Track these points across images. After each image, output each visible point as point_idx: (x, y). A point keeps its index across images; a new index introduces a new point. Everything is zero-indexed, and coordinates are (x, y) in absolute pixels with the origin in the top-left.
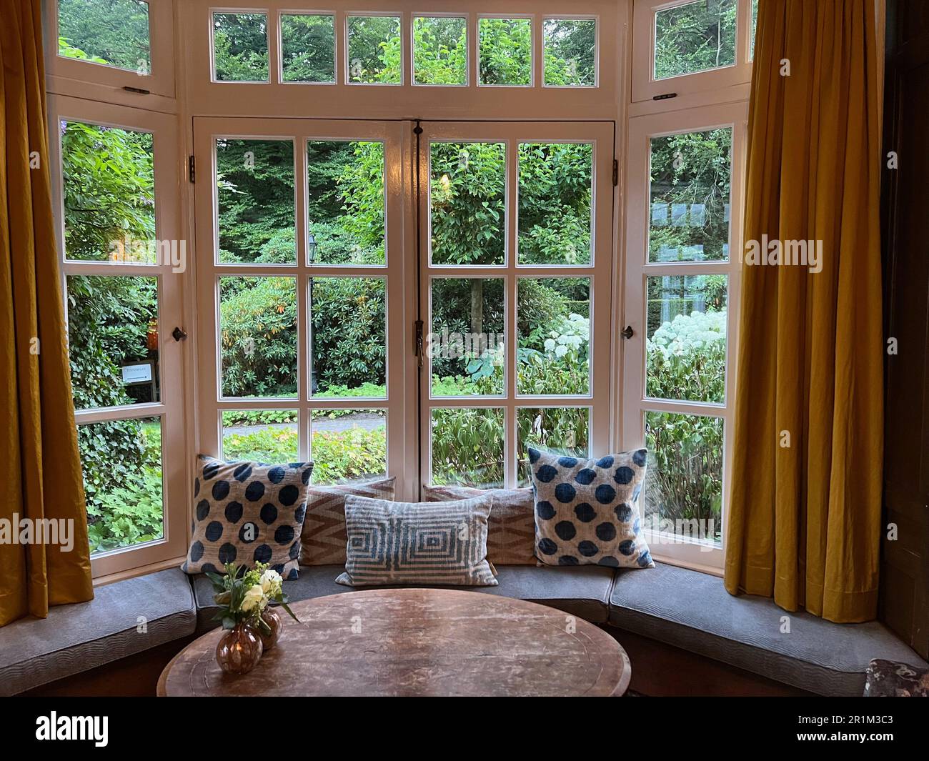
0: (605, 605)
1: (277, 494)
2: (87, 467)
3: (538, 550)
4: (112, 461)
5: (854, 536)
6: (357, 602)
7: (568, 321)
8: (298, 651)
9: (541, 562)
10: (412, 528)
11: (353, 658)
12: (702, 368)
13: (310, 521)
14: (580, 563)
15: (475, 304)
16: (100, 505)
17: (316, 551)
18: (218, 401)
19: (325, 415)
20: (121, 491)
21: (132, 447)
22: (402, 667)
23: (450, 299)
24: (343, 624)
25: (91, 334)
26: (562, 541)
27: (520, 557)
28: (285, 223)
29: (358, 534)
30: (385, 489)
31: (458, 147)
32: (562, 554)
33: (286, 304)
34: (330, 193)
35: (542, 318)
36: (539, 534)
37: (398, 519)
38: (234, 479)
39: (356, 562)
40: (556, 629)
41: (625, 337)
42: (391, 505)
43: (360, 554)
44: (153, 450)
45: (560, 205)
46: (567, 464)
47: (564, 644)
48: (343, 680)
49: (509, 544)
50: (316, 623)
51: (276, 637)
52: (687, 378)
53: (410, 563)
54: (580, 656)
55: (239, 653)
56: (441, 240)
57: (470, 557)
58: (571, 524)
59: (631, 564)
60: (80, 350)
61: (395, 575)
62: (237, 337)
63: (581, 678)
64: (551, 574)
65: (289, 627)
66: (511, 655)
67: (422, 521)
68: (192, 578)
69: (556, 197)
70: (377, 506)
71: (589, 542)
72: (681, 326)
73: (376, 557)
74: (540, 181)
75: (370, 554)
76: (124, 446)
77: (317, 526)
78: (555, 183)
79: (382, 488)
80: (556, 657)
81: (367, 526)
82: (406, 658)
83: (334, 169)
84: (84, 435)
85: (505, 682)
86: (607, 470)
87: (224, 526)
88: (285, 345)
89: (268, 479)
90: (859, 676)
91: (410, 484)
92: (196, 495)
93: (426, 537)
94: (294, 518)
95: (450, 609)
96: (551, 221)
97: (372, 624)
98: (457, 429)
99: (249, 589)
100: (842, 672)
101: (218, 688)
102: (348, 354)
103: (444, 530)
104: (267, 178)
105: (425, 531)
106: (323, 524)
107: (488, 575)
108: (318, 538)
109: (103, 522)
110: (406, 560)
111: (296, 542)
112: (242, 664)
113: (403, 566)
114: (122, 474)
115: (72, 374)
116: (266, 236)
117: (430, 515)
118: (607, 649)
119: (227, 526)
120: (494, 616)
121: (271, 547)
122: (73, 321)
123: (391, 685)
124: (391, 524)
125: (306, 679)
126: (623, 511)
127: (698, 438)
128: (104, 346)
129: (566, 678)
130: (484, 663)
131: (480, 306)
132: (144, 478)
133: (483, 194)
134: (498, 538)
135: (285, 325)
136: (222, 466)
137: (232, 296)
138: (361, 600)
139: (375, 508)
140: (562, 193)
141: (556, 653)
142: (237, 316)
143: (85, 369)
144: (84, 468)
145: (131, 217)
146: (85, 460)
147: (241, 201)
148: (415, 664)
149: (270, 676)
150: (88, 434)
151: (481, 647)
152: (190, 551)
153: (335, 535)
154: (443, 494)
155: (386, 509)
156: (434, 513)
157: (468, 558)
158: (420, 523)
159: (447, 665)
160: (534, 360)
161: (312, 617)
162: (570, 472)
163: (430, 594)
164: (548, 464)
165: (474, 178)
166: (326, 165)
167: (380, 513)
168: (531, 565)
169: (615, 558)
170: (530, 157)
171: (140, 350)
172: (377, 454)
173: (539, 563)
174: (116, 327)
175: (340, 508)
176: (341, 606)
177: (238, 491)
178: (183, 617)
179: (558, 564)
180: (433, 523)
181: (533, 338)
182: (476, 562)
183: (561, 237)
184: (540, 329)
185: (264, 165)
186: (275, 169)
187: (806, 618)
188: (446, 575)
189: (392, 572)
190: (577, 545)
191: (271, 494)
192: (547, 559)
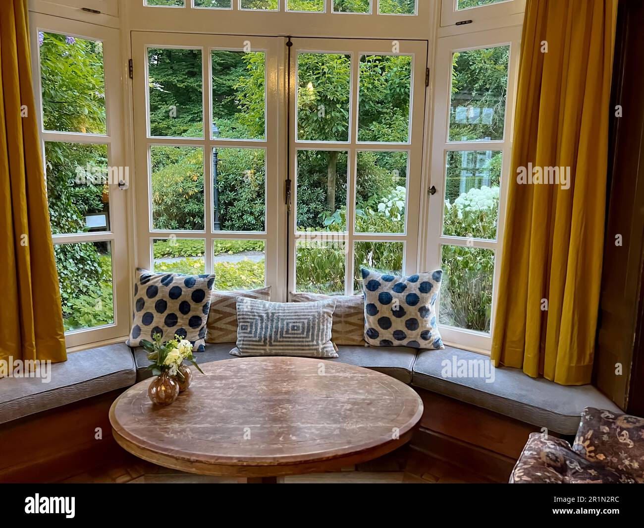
0: (410, 372)
1: (191, 295)
2: (62, 281)
3: (366, 336)
4: (79, 277)
5: (579, 328)
6: (244, 364)
7: (394, 191)
8: (203, 393)
9: (368, 344)
10: (281, 319)
11: (239, 398)
12: (484, 220)
13: (213, 314)
14: (394, 345)
15: (331, 177)
16: (72, 306)
17: (216, 333)
18: (150, 232)
19: (225, 252)
20: (86, 297)
21: (93, 268)
22: (271, 403)
23: (313, 174)
24: (233, 377)
25: (64, 190)
26: (382, 330)
27: (354, 340)
28: (199, 119)
29: (245, 322)
30: (264, 293)
31: (320, 64)
32: (382, 339)
33: (199, 175)
34: (230, 98)
35: (377, 189)
36: (367, 326)
37: (272, 313)
38: (161, 284)
39: (243, 341)
40: (376, 383)
41: (430, 194)
42: (268, 304)
43: (246, 335)
44: (107, 272)
45: (392, 107)
46: (387, 279)
47: (380, 392)
48: (232, 410)
49: (347, 332)
50: (215, 376)
51: (188, 384)
52: (474, 226)
53: (280, 342)
54: (390, 399)
55: (163, 391)
56: (307, 132)
57: (320, 338)
58: (389, 319)
59: (428, 346)
60: (56, 201)
61: (269, 349)
62: (165, 197)
63: (390, 412)
64: (373, 351)
65: (197, 378)
66: (344, 398)
67: (288, 314)
68: (133, 349)
69: (389, 102)
70: (258, 304)
71: (400, 330)
72: (474, 196)
73: (257, 338)
74: (378, 90)
75: (253, 335)
76: (87, 267)
77: (218, 317)
78: (389, 92)
79: (262, 293)
80: (374, 400)
81: (251, 317)
82: (275, 398)
83: (233, 80)
84: (60, 259)
85: (340, 414)
86: (414, 283)
87: (154, 316)
88: (198, 203)
89: (184, 285)
90: (576, 418)
91: (282, 291)
92: (135, 295)
93: (290, 325)
94: (202, 311)
95: (305, 369)
96: (385, 119)
97: (252, 378)
98: (315, 258)
99: (170, 351)
100: (565, 416)
101: (150, 413)
102: (242, 211)
103: (303, 320)
104: (186, 86)
105: (290, 321)
106: (222, 315)
107: (332, 351)
108: (219, 325)
109: (74, 318)
110: (277, 340)
111: (203, 327)
112: (165, 398)
113: (276, 343)
114: (86, 286)
115: (51, 217)
116: (185, 128)
117: (293, 311)
118: (408, 396)
119: (156, 315)
120: (334, 374)
121: (186, 330)
122: (51, 181)
123: (264, 414)
124: (268, 316)
125: (208, 409)
126: (424, 311)
127: (479, 266)
128: (73, 201)
129: (380, 412)
130: (326, 402)
131: (334, 179)
132: (101, 289)
133: (337, 99)
134: (339, 327)
135: (198, 189)
136: (153, 276)
137: (162, 168)
138: (246, 363)
139: (257, 305)
140: (394, 99)
141: (374, 397)
142: (165, 182)
143: (60, 215)
144: (60, 282)
145: (89, 107)
146: (61, 276)
147: (168, 103)
148: (279, 403)
149: (184, 407)
150: (62, 258)
151: (324, 392)
152: (131, 332)
153: (230, 323)
154: (303, 298)
155: (264, 306)
156: (295, 309)
157: (318, 339)
158: (287, 316)
159: (301, 403)
160: (369, 212)
161: (212, 373)
162: (389, 284)
163: (292, 360)
164: (374, 279)
165: (331, 87)
166: (227, 77)
167: (260, 308)
168: (361, 345)
169: (418, 342)
170: (371, 73)
171: (98, 205)
172: (260, 277)
173: (366, 345)
174: (81, 188)
175: (233, 305)
176: (232, 367)
177: (163, 293)
178: (127, 373)
179: (379, 345)
180: (295, 316)
181: (371, 202)
182: (324, 342)
183: (392, 131)
184: (375, 196)
185: (184, 77)
186: (192, 80)
187: (543, 382)
188: (303, 350)
189: (268, 348)
190: (392, 333)
191: (186, 295)
192: (372, 342)
